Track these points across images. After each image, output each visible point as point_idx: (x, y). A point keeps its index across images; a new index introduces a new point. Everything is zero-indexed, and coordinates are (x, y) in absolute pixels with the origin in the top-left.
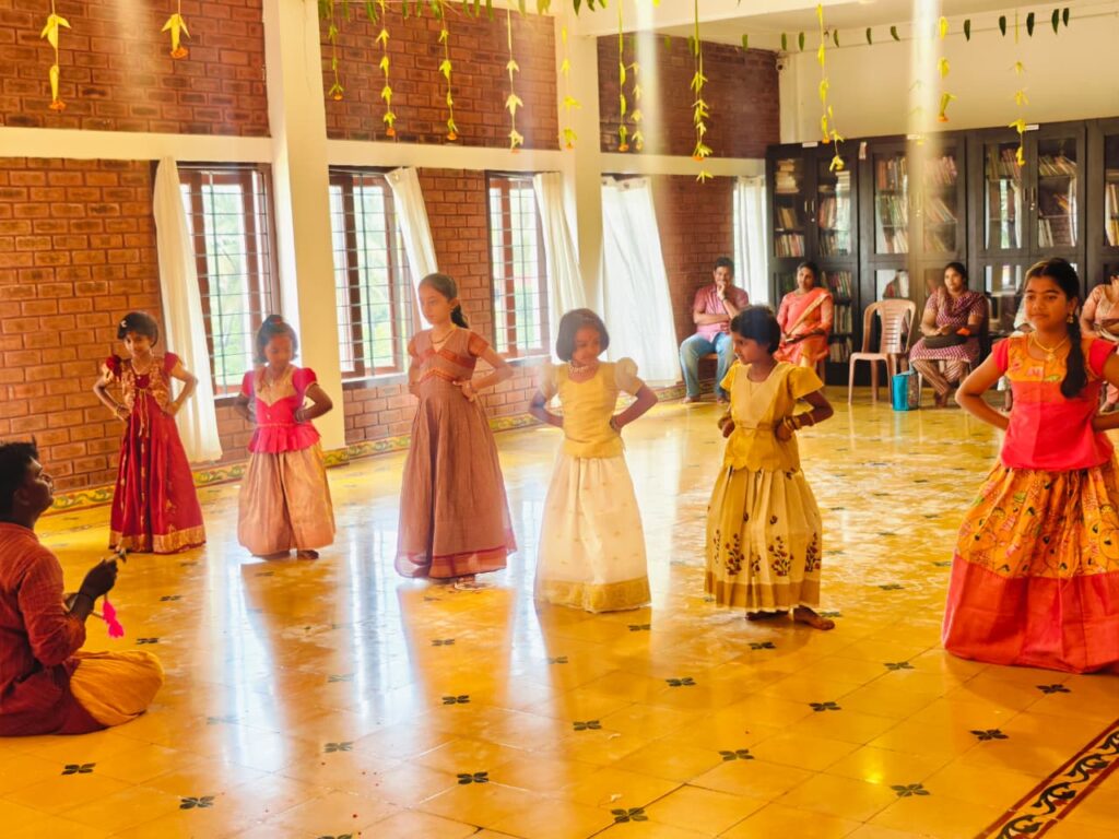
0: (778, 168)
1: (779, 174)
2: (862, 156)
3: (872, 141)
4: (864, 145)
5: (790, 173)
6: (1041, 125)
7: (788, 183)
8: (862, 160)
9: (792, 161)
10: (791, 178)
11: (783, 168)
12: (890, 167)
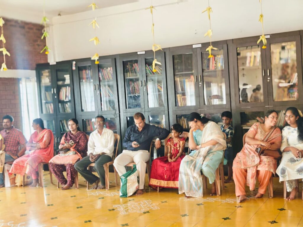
0: (42, 74)
1: (42, 77)
2: (74, 68)
3: (77, 61)
4: (74, 63)
5: (47, 76)
6: (145, 51)
7: (46, 80)
8: (74, 70)
9: (47, 71)
10: (47, 78)
11: (44, 74)
12: (87, 73)
